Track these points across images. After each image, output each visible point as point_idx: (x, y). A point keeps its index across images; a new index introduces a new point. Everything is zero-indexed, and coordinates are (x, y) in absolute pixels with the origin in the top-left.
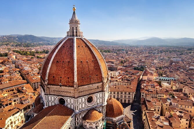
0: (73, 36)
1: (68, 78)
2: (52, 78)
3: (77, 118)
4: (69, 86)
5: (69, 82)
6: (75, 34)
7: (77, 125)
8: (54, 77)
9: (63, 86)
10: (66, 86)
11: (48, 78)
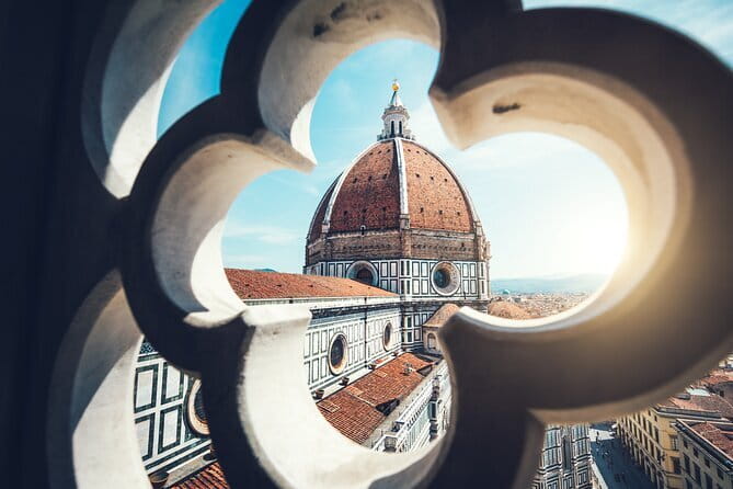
0: (393, 135)
1: (384, 209)
2: (342, 215)
3: (406, 319)
4: (387, 229)
5: (385, 219)
6: (397, 132)
7: (406, 342)
8: (346, 212)
9: (370, 230)
10: (378, 230)
11: (332, 218)
